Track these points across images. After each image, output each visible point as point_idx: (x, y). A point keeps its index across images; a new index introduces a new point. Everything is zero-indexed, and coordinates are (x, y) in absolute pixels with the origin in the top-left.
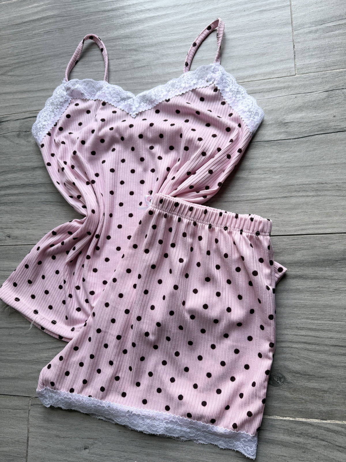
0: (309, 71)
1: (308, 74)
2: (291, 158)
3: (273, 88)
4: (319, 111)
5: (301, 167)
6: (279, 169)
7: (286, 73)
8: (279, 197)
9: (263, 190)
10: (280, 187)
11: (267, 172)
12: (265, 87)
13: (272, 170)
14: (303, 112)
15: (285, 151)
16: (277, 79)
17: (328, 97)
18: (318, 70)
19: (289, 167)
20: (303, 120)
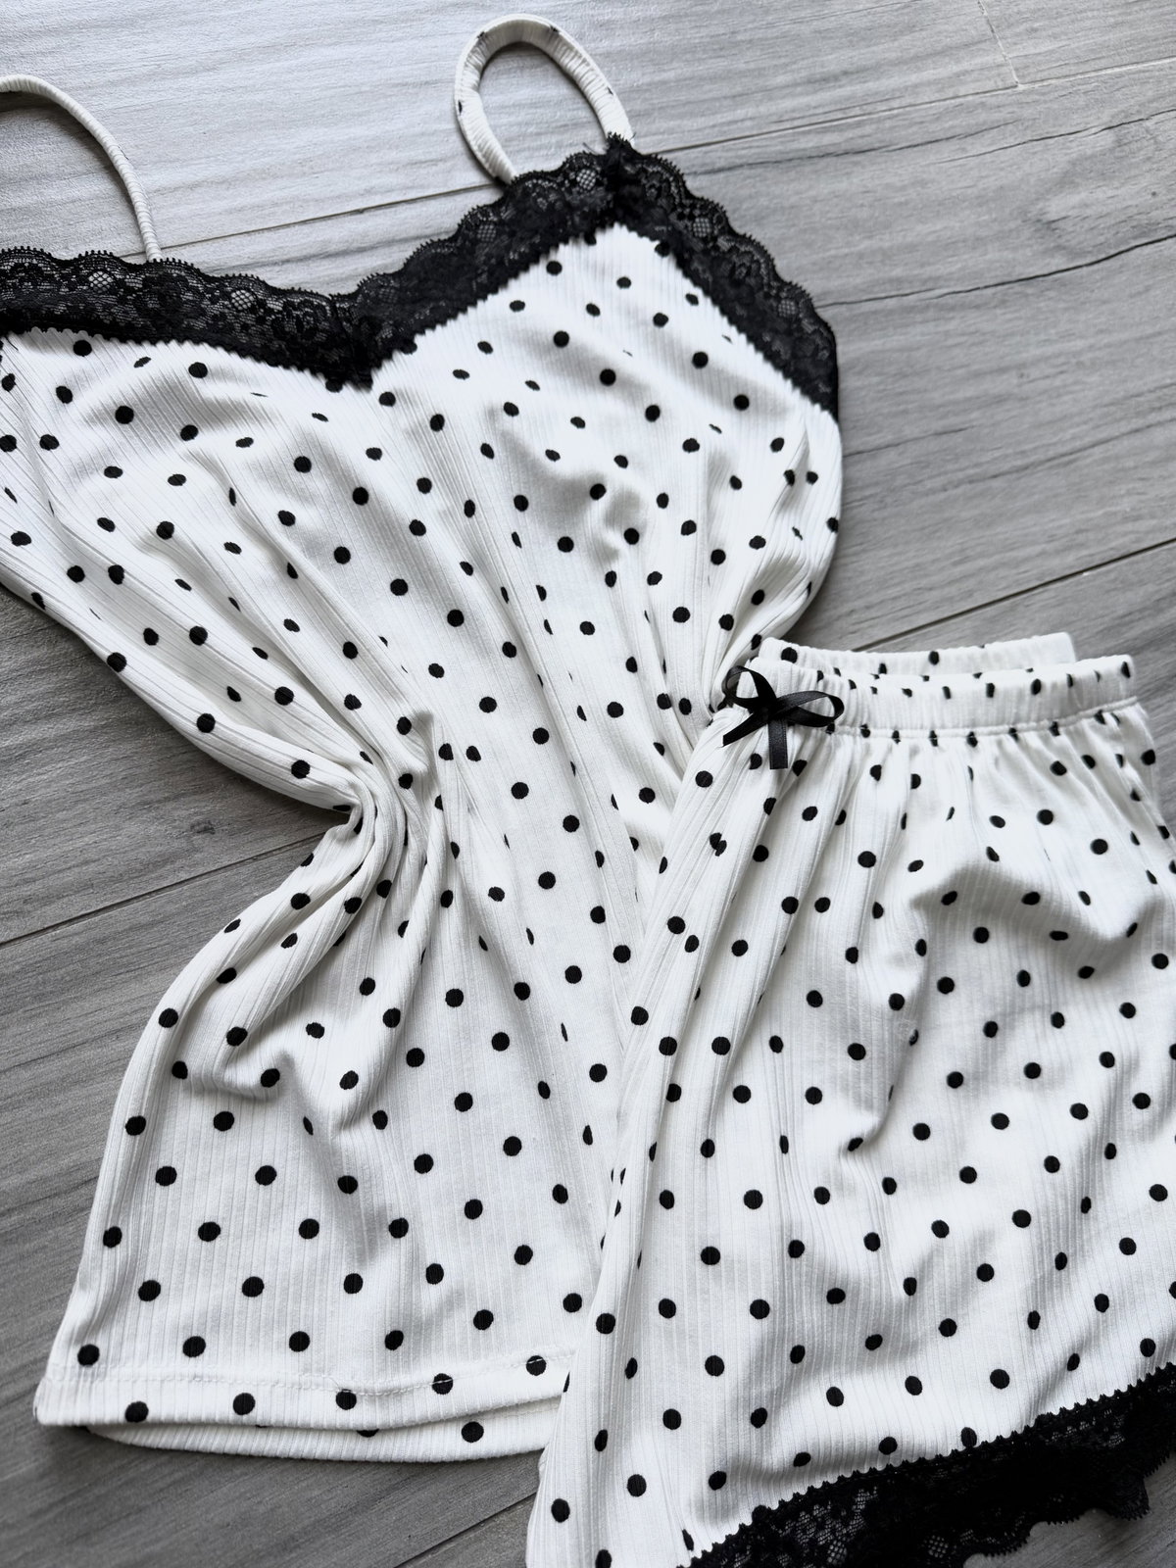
0: (1045, 74)
1: (1045, 83)
2: (1103, 319)
3: (977, 124)
4: (1116, 184)
5: (1138, 340)
6: (1090, 355)
7: (992, 82)
8: (1124, 435)
9: (1077, 419)
10: (1112, 404)
11: (1065, 368)
12: (956, 122)
13: (1074, 361)
14: (1081, 189)
15: (1084, 303)
16: (977, 99)
17: (1119, 143)
18: (1065, 71)
19: (1108, 346)
20: (1089, 212)
